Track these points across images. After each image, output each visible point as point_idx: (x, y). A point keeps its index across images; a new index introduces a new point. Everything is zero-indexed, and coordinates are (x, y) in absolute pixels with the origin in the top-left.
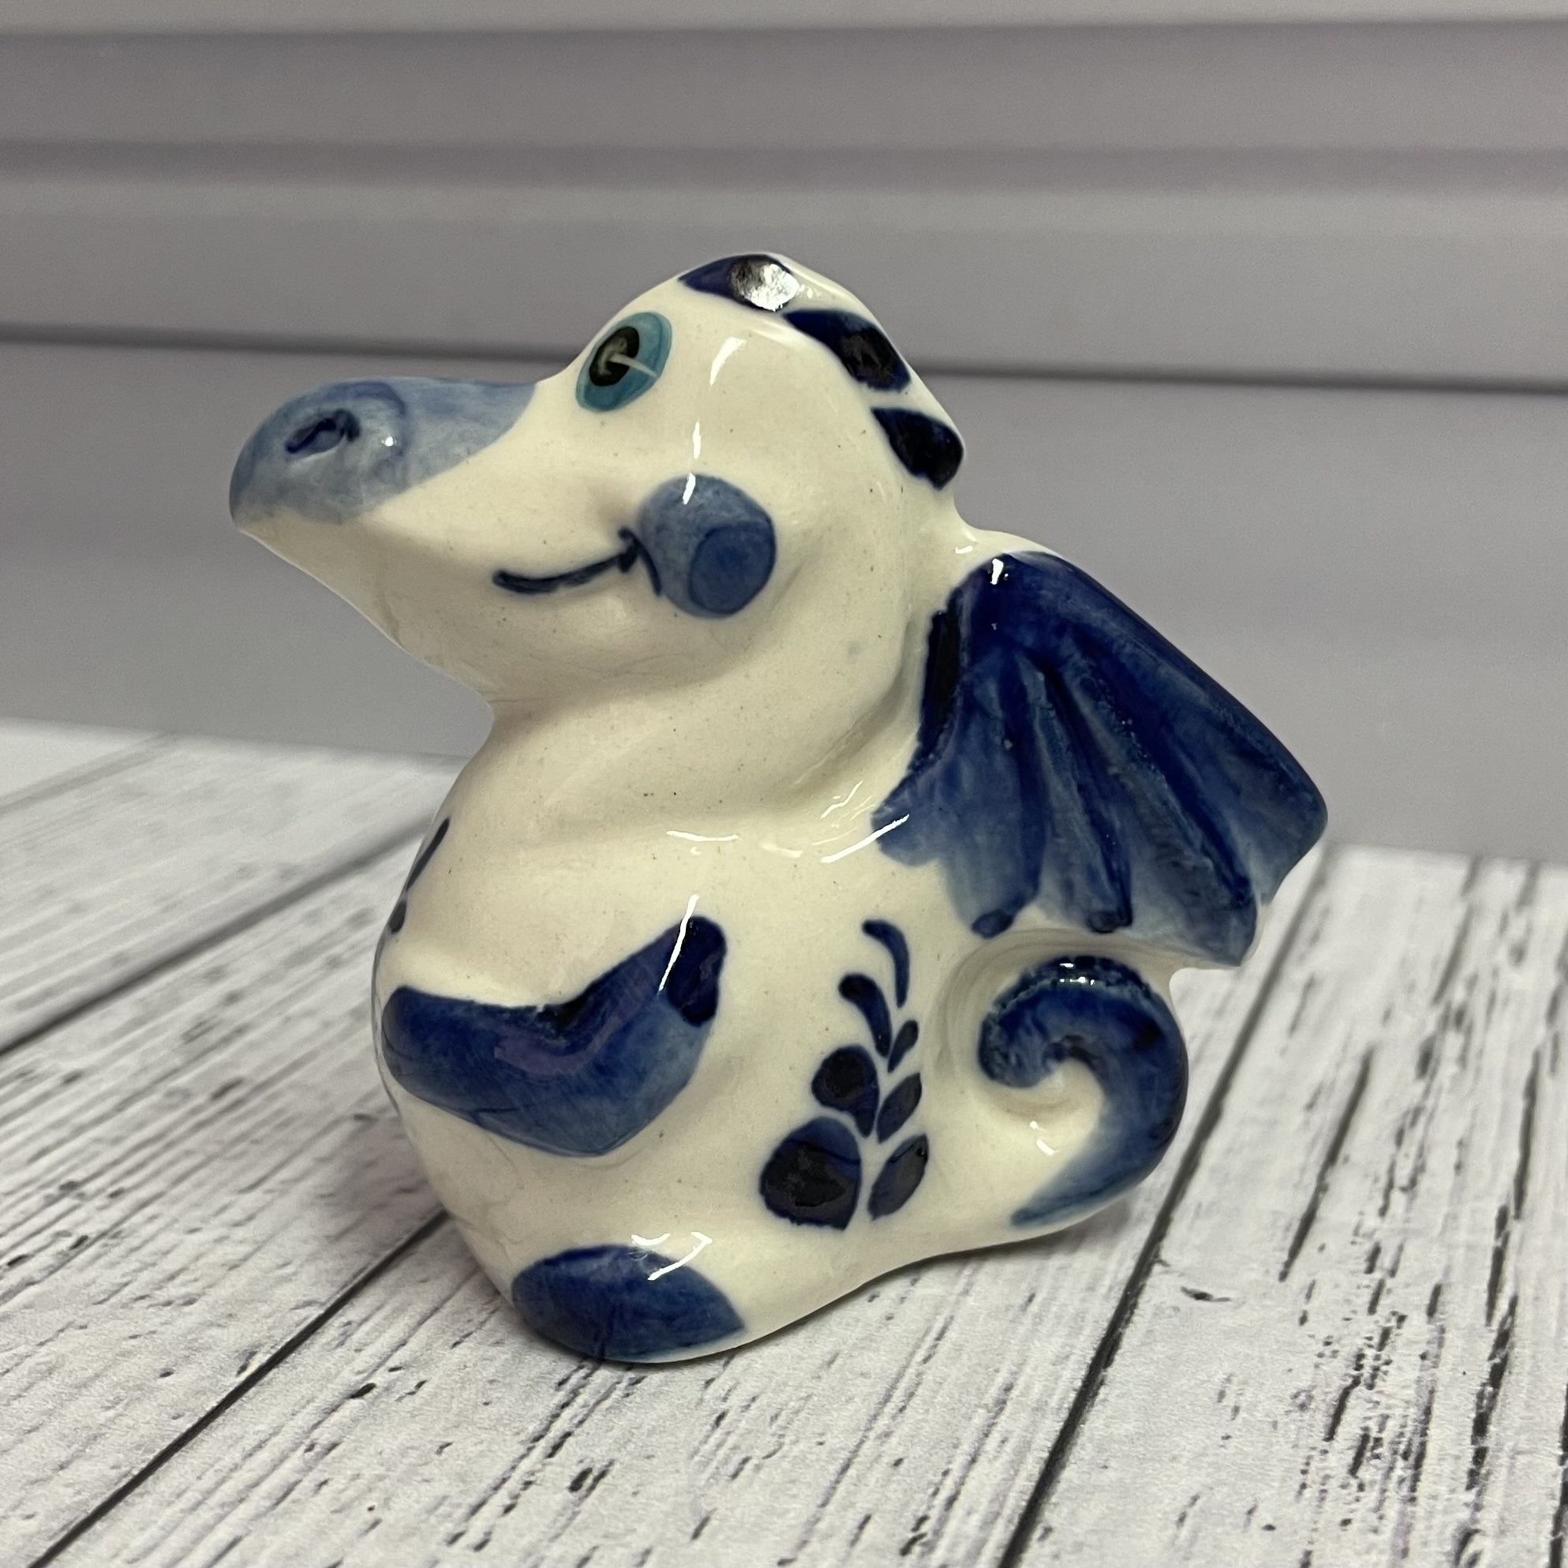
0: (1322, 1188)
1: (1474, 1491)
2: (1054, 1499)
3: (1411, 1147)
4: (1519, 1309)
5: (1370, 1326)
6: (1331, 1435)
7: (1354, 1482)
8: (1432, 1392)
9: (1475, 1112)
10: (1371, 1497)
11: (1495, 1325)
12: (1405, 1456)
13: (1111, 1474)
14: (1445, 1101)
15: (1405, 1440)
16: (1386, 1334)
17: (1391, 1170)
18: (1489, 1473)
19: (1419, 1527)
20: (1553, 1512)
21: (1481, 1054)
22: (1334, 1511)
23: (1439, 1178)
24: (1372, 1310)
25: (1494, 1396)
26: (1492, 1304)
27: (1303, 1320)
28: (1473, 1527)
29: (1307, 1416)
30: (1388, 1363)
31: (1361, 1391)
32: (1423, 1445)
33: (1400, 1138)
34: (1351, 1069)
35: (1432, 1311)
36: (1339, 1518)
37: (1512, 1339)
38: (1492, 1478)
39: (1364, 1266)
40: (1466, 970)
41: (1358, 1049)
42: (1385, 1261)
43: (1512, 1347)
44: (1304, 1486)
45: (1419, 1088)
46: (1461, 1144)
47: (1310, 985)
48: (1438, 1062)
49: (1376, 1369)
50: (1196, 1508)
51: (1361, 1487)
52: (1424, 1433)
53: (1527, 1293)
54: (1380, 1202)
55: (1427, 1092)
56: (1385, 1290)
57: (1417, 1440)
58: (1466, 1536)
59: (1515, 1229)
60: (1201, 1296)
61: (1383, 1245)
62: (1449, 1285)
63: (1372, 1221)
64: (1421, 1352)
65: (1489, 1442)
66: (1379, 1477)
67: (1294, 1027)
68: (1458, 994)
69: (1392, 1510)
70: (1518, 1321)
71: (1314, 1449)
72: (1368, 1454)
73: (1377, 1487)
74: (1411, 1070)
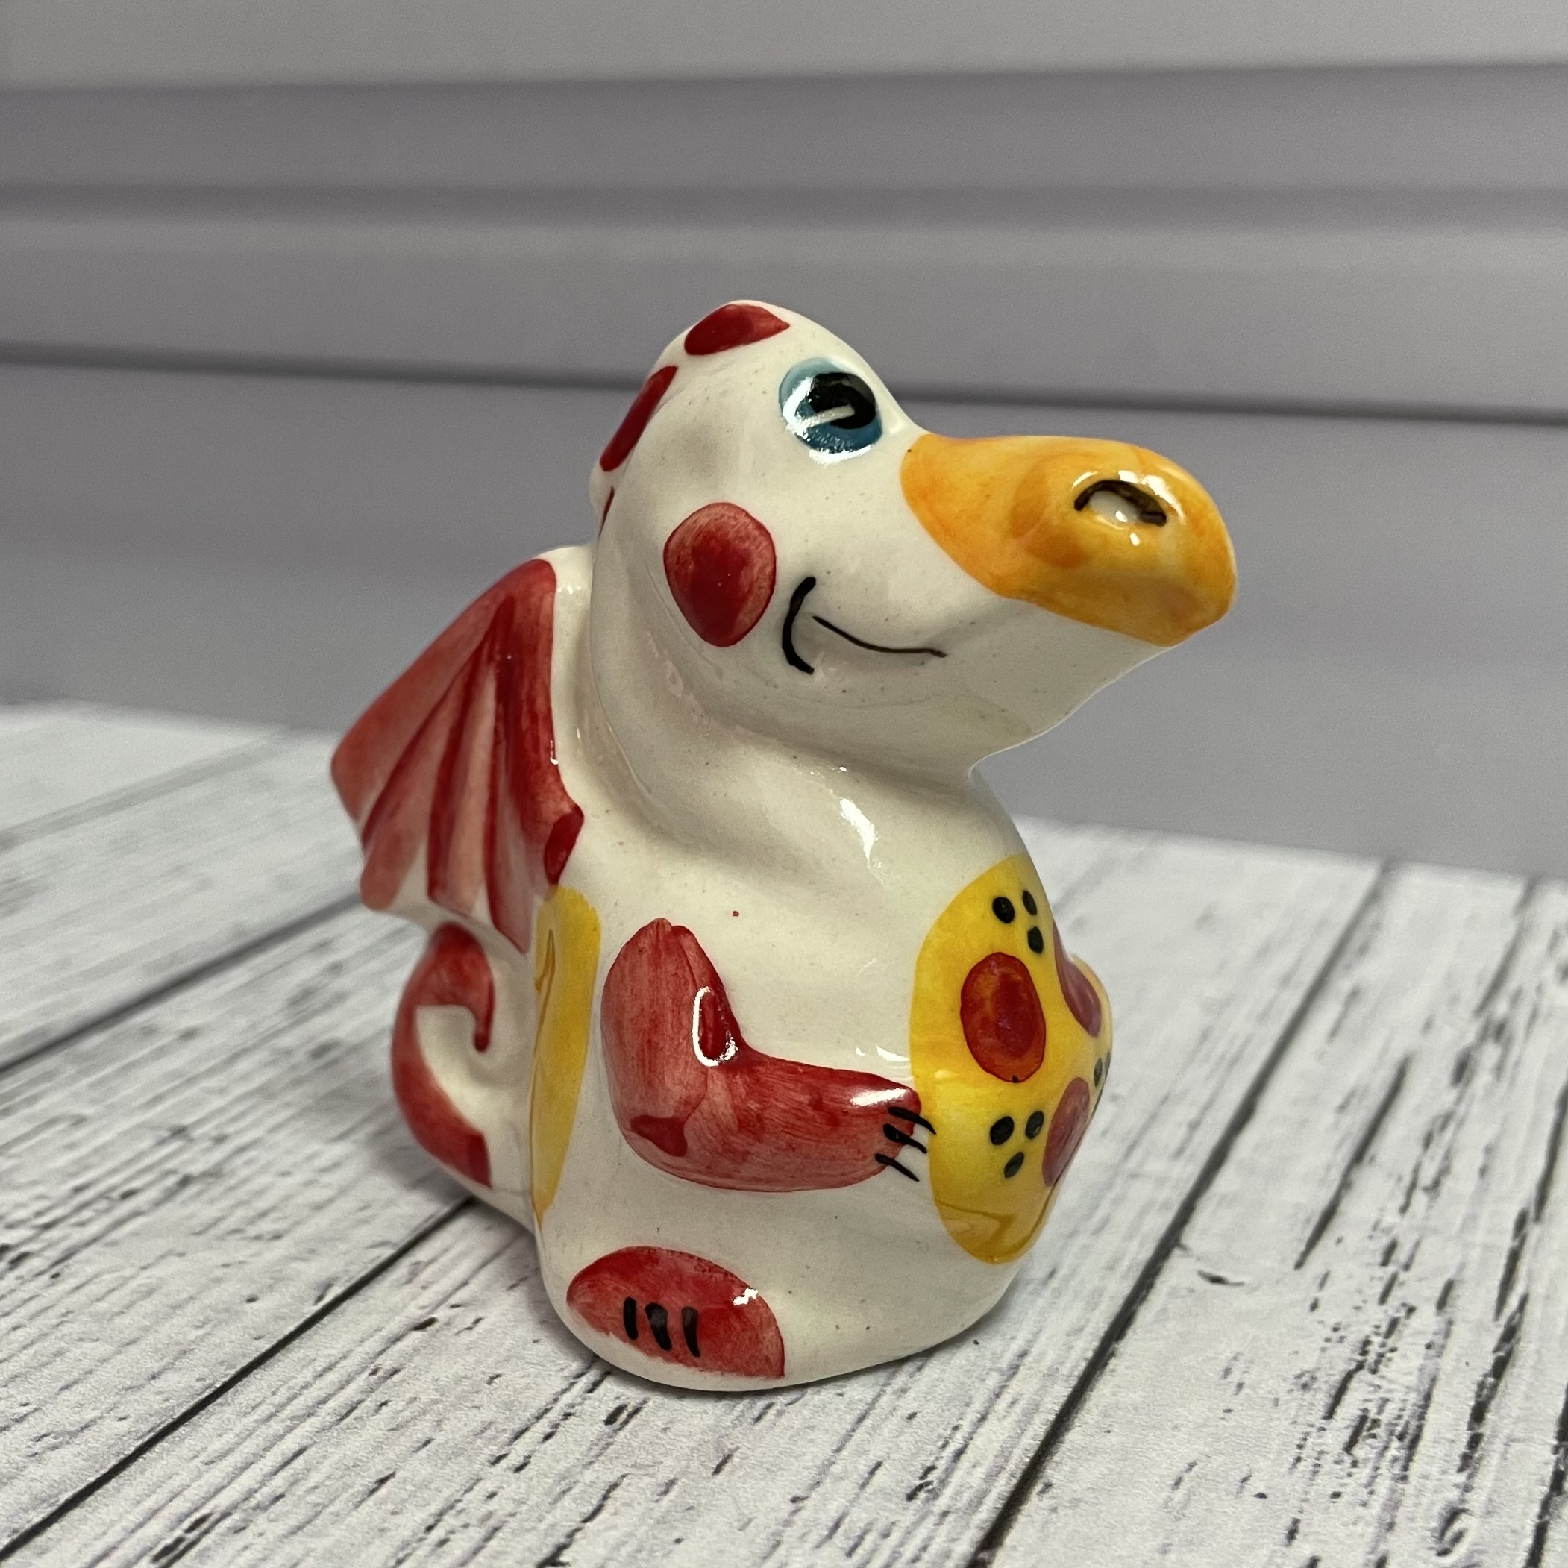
0: (1346, 1184)
2: (1056, 1458)
3: (1437, 1151)
4: (1529, 1307)
5: (1379, 1316)
6: (1330, 1414)
7: (1348, 1459)
8: (1434, 1380)
9: (1505, 1119)
10: (1363, 1473)
11: (1503, 1320)
12: (1401, 1438)
13: (1112, 1439)
14: (1476, 1109)
15: (1402, 1422)
16: (1394, 1324)
17: (1416, 1171)
18: (1481, 1458)
19: (1408, 1502)
20: (1541, 1497)
21: (1517, 1064)
22: (1326, 1484)
23: (1463, 1181)
24: (1383, 1299)
25: (1494, 1388)
26: (1502, 1301)
27: (1314, 1306)
28: (1460, 1507)
29: (1308, 1396)
30: (1393, 1350)
31: (1364, 1375)
32: (1420, 1428)
33: (1428, 1141)
34: (1385, 1076)
35: (1442, 1304)
36: (1330, 1491)
37: (1518, 1335)
38: (1485, 1462)
39: (1379, 1259)
40: (1511, 986)
41: (1396, 1055)
42: (1401, 1255)
43: (1519, 1340)
44: (1299, 1459)
45: (1451, 1095)
46: (1489, 1150)
47: (1355, 995)
48: (1473, 1073)
49: (1381, 1355)
50: (1192, 1473)
52: (1421, 1417)
53: (1539, 1290)
54: (1400, 1200)
55: (1459, 1100)
56: (1396, 1283)
57: (1414, 1423)
58: (1453, 1514)
59: (1534, 1232)
60: (1217, 1280)
61: (1401, 1240)
62: (1462, 1281)
63: (1391, 1218)
64: (1427, 1342)
65: (1485, 1429)
66: (1372, 1455)
67: (1334, 1032)
68: (1501, 1008)
69: (1383, 1486)
70: (1527, 1318)
71: (1312, 1426)
72: (1365, 1434)
73: (1370, 1465)
74: (1446, 1077)
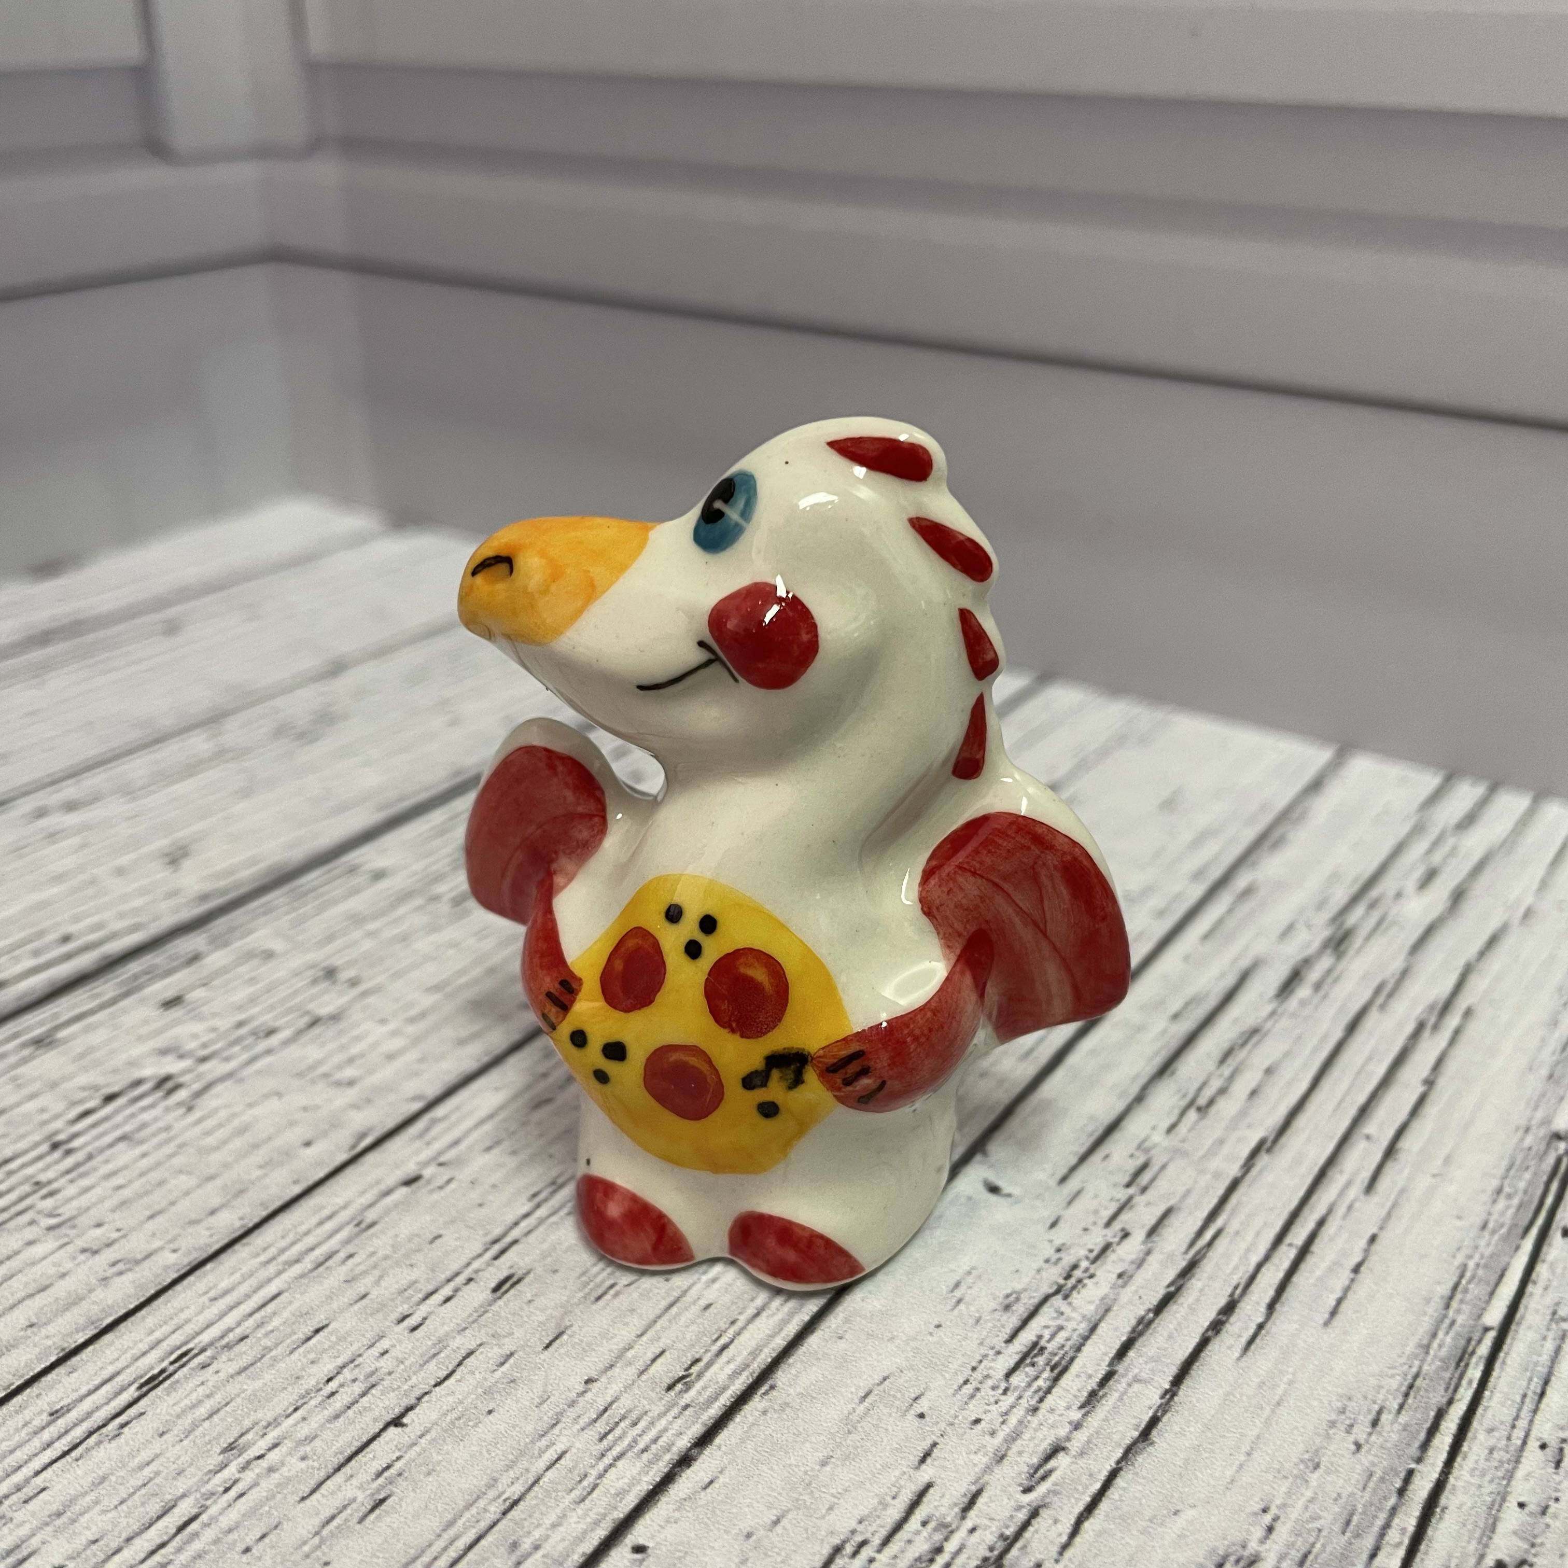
1: (1083, 1411)
51: (1005, 1391)
